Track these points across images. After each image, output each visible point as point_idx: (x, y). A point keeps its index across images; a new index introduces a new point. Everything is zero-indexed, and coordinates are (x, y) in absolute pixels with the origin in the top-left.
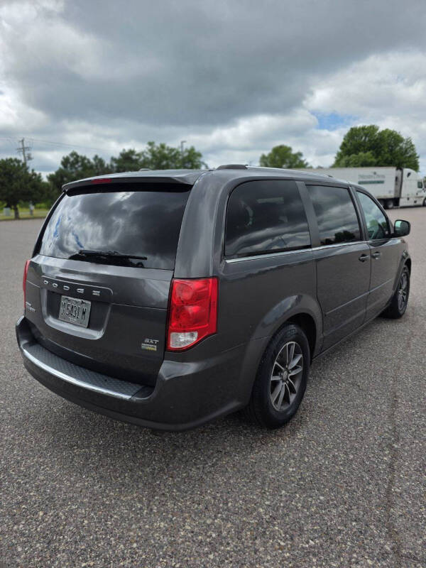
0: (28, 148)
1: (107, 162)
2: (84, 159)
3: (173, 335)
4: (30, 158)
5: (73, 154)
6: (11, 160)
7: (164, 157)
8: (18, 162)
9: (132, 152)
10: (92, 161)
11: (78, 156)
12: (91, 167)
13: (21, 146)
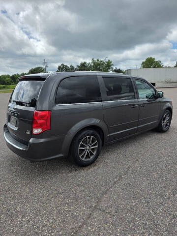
0: (47, 63)
1: (75, 67)
2: (66, 66)
3: (34, 129)
4: (47, 67)
5: (62, 65)
6: (39, 67)
7: (99, 65)
8: (42, 68)
9: (85, 63)
10: (69, 67)
11: (64, 65)
12: (69, 70)
13: (44, 62)
